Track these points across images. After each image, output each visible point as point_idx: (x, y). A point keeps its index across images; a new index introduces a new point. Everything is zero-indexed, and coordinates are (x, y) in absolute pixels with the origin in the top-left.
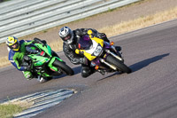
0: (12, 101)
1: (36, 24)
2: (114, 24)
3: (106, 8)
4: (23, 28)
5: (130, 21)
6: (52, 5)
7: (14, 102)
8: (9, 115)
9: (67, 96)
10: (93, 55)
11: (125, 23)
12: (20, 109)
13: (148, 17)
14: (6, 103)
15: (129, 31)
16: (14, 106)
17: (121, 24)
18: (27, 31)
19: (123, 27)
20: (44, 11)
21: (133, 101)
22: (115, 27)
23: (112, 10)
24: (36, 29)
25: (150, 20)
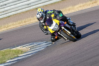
1: (32, 4)
2: (75, 5)
4: (24, 7)
5: (84, 4)
7: (19, 48)
8: (16, 56)
9: (48, 45)
10: (53, 30)
11: (81, 5)
12: (22, 52)
13: (94, 1)
14: (14, 49)
15: (84, 9)
16: (19, 50)
17: (79, 5)
18: (26, 9)
19: (80, 7)
22: (76, 7)
24: (32, 7)
25: (95, 3)
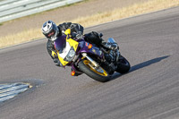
5: (88, 17)
10: (65, 59)
23: (69, 6)
25: (107, 16)
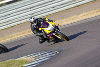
0: (22, 58)
1: (36, 14)
2: (79, 14)
3: (75, 5)
4: (28, 16)
5: (88, 12)
6: (44, 4)
8: (20, 66)
9: (53, 55)
11: (85, 13)
12: (26, 62)
13: (98, 10)
14: (19, 59)
15: (88, 17)
16: (23, 61)
19: (84, 15)
20: (40, 7)
21: (90, 57)
22: (80, 16)
23: (78, 6)
